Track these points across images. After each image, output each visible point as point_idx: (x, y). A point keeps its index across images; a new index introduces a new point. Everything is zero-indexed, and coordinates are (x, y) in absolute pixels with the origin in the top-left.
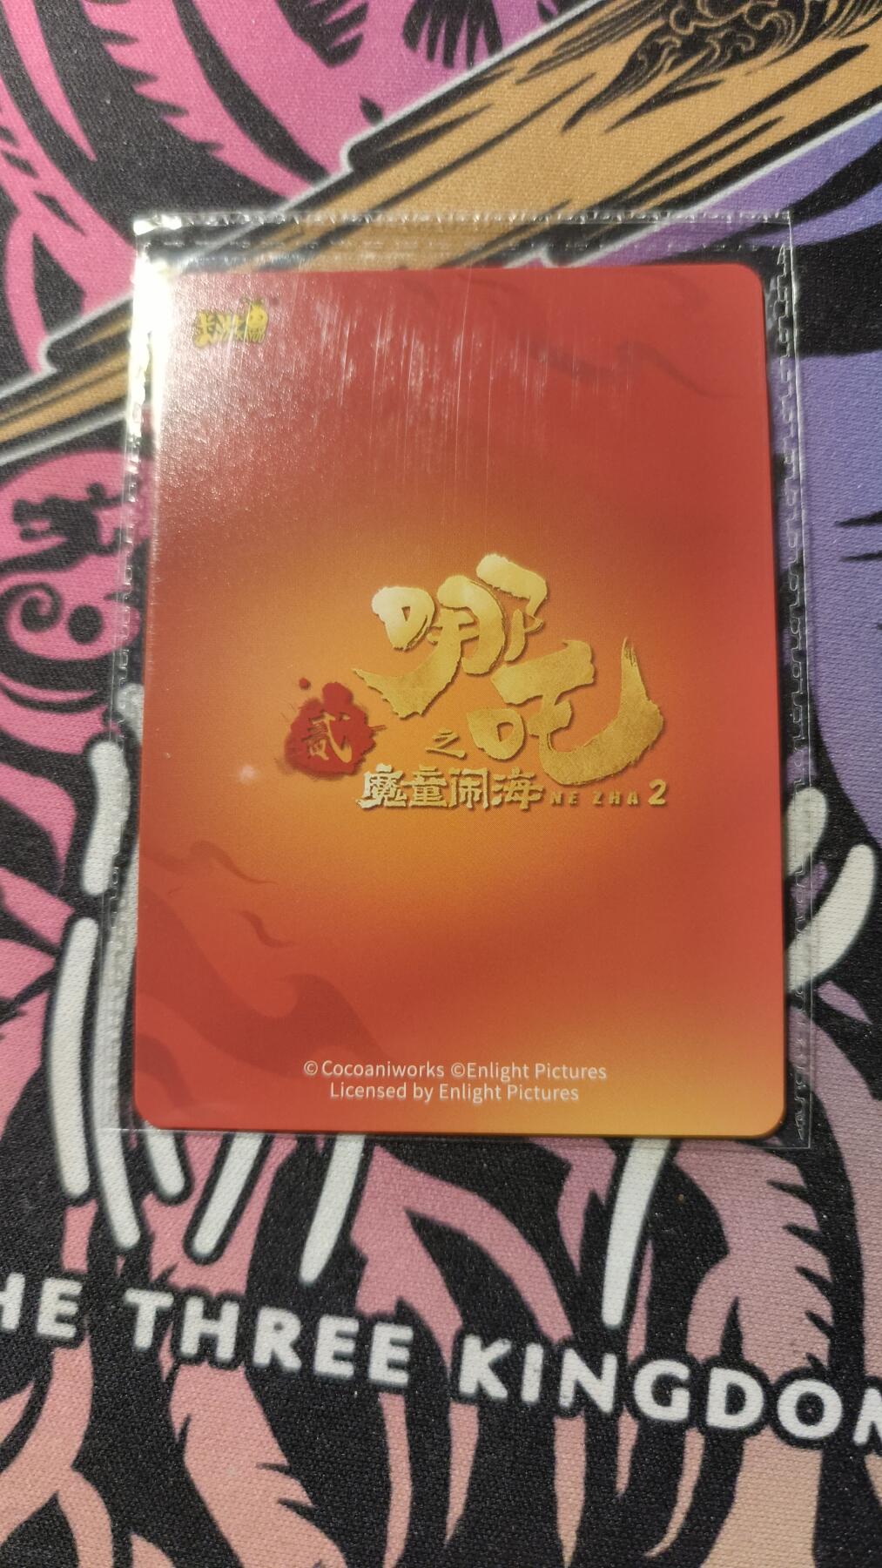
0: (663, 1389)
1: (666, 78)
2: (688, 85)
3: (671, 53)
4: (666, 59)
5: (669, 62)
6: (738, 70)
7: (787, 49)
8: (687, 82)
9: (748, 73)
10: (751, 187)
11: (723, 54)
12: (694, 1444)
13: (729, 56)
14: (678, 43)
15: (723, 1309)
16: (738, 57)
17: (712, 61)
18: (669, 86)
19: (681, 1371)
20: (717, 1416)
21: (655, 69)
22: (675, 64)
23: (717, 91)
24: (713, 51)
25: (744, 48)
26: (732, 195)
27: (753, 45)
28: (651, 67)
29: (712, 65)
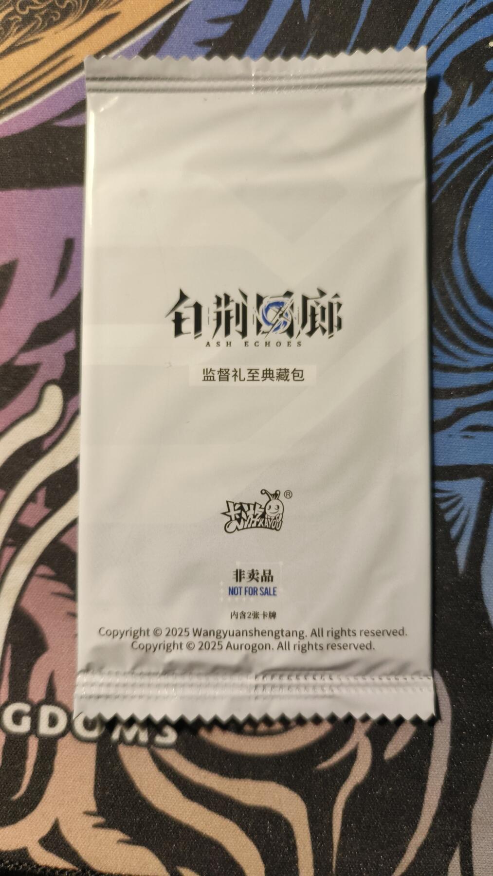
0: (17, 718)
1: (13, 39)
2: (24, 42)
3: (17, 24)
4: (13, 28)
5: (15, 30)
6: (51, 32)
7: (77, 18)
8: (24, 40)
9: (56, 33)
10: (56, 95)
11: (43, 23)
12: (33, 745)
13: (46, 24)
14: (20, 19)
15: (46, 676)
16: (51, 24)
17: (37, 28)
18: (16, 42)
19: (26, 708)
20: (44, 728)
21: (8, 34)
22: (19, 30)
23: (40, 43)
24: (38, 22)
25: (54, 19)
26: (47, 99)
27: (59, 17)
28: (6, 33)
29: (38, 30)
